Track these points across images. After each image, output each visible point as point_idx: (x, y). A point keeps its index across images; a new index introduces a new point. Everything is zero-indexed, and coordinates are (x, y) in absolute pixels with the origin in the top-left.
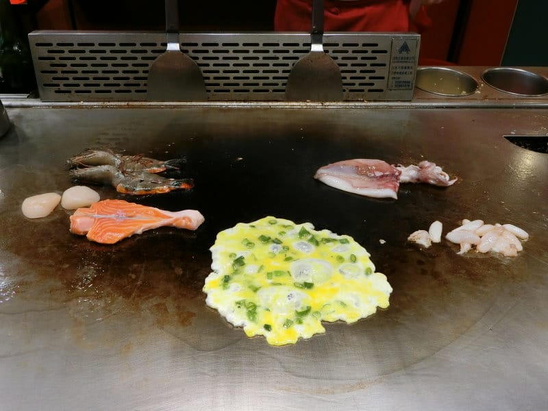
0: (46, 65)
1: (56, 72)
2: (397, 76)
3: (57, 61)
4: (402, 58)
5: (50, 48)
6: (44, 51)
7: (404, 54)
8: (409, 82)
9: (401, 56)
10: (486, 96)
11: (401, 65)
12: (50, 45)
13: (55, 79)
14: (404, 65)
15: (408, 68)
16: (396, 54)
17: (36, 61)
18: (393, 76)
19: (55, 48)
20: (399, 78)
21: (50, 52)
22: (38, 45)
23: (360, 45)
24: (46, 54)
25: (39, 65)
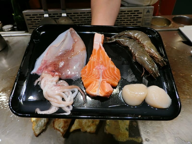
0: (29, 22)
1: (33, 24)
2: (145, 21)
3: (33, 21)
4: (147, 15)
5: (30, 16)
6: (28, 17)
7: (148, 14)
8: (149, 23)
9: (147, 14)
10: (174, 26)
11: (146, 17)
12: (30, 15)
13: (33, 26)
14: (148, 17)
15: (149, 18)
16: (145, 14)
17: (26, 21)
18: (144, 21)
19: (32, 16)
20: (146, 22)
21: (30, 17)
22: (26, 15)
23: (133, 11)
24: (29, 19)
25: (27, 22)
